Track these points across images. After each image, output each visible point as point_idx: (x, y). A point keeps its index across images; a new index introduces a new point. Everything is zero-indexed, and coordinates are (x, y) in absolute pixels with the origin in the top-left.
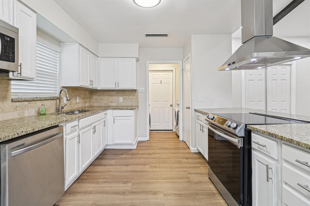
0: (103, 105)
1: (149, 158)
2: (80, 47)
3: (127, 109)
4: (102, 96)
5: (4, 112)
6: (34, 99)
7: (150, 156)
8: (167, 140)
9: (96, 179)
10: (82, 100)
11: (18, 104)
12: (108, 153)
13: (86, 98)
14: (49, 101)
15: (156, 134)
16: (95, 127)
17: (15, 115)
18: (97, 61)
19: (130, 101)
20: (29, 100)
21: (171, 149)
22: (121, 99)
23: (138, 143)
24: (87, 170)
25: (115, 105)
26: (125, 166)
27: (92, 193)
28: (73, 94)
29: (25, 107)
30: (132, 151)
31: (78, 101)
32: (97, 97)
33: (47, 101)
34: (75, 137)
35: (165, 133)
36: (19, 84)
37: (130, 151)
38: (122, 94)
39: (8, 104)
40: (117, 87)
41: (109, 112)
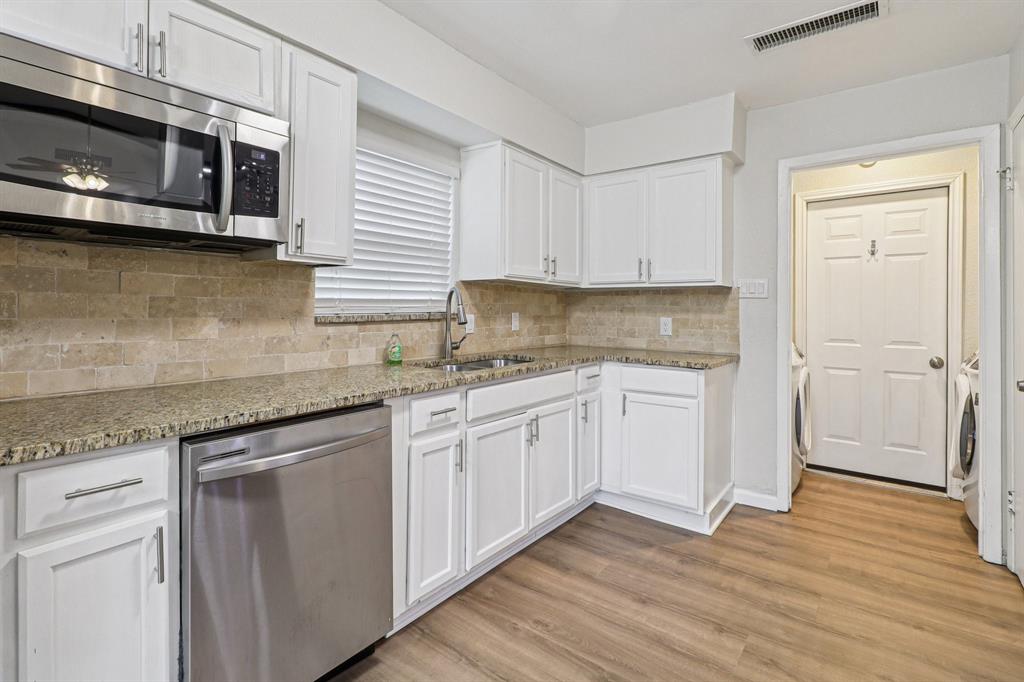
0: (602, 345)
1: (756, 602)
2: (508, 151)
3: (675, 365)
4: (600, 310)
5: (296, 351)
6: (372, 317)
7: (766, 595)
8: (893, 537)
9: (513, 615)
10: (531, 323)
11: (331, 330)
12: (598, 523)
13: (546, 317)
14: (420, 324)
15: (841, 489)
16: (536, 419)
17: (324, 360)
18: (578, 190)
19: (702, 331)
20: (359, 320)
21: (901, 591)
22: (666, 324)
23: (730, 512)
24: (506, 569)
25: (644, 346)
26: (634, 600)
27: (475, 666)
28: (498, 305)
29: (351, 340)
30: (693, 542)
31: (515, 325)
32: (584, 315)
33: (412, 326)
34: (448, 448)
35: (893, 493)
36: (338, 276)
37: (683, 537)
38: (671, 304)
39: (306, 330)
40: (644, 278)
41: (610, 371)
